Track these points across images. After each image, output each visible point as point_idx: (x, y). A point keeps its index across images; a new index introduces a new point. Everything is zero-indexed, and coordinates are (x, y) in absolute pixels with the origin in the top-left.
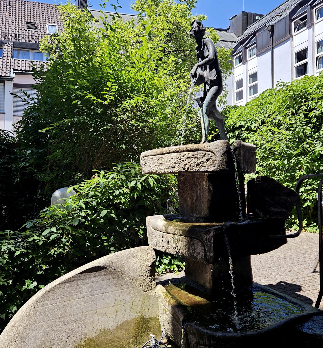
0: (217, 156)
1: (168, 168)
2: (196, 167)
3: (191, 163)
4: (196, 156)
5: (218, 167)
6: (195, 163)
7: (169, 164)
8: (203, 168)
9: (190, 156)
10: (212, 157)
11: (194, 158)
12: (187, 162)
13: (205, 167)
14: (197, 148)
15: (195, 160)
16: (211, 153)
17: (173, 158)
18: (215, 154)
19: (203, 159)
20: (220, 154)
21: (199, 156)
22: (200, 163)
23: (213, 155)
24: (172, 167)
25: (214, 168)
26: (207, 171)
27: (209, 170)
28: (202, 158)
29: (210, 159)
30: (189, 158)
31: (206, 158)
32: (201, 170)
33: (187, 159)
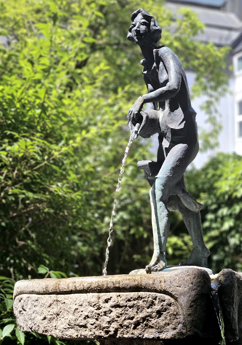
0: (181, 305)
1: (71, 326)
2: (134, 328)
3: (123, 318)
4: (135, 302)
5: (184, 331)
6: (132, 318)
7: (74, 318)
8: (151, 330)
9: (122, 303)
10: (170, 305)
11: (130, 307)
12: (113, 315)
13: (153, 330)
14: (136, 283)
15: (131, 312)
16: (167, 297)
17: (84, 305)
18: (176, 299)
19: (149, 310)
20: (188, 300)
21: (141, 302)
22: (144, 319)
23: (172, 300)
24: (81, 326)
25: (175, 332)
26: (159, 337)
27: (163, 336)
28: (148, 308)
29: (166, 310)
30: (117, 306)
31: (157, 307)
32: (146, 335)
33: (113, 309)
